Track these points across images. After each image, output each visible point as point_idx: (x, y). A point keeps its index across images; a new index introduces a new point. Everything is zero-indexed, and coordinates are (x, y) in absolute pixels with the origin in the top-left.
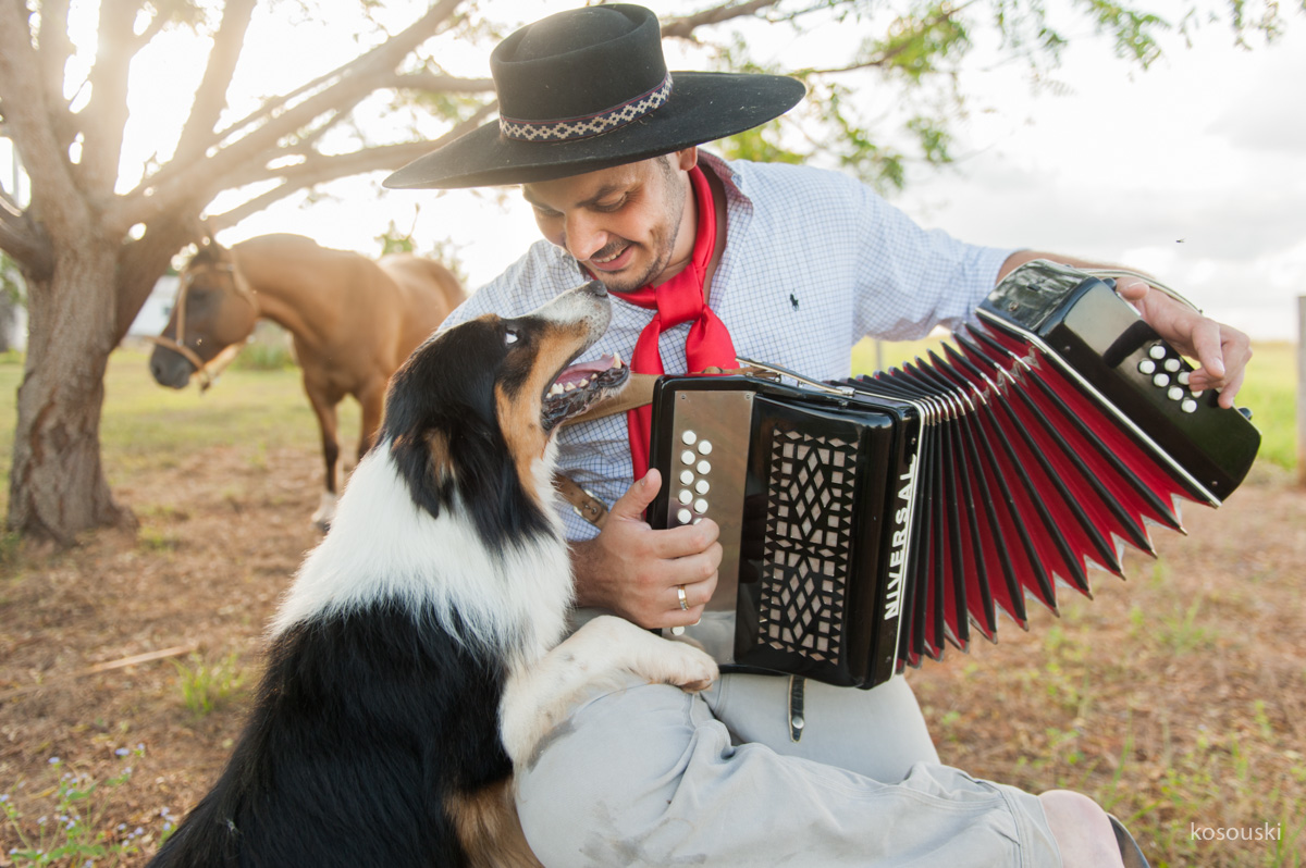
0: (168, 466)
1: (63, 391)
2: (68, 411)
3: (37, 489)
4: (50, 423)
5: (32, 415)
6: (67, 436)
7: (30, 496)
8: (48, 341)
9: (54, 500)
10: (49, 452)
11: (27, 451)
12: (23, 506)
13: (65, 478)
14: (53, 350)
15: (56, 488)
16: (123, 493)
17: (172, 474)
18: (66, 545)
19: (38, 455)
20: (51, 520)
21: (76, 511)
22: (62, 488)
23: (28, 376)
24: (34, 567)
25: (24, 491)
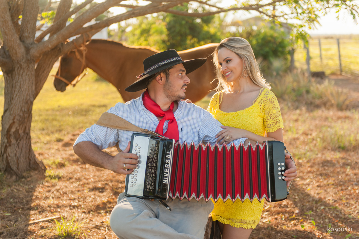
0: (59, 140)
1: (17, 117)
2: (20, 126)
3: (9, 155)
4: (13, 130)
5: (7, 127)
6: (19, 135)
7: (7, 157)
8: (12, 99)
9: (15, 159)
10: (13, 141)
11: (6, 141)
12: (5, 162)
13: (19, 151)
14: (14, 102)
15: (16, 155)
16: (40, 154)
17: (61, 144)
18: (20, 177)
19: (9, 142)
20: (14, 167)
21: (23, 164)
22: (18, 155)
23: (5, 111)
24: (9, 186)
25: (5, 156)
